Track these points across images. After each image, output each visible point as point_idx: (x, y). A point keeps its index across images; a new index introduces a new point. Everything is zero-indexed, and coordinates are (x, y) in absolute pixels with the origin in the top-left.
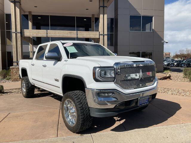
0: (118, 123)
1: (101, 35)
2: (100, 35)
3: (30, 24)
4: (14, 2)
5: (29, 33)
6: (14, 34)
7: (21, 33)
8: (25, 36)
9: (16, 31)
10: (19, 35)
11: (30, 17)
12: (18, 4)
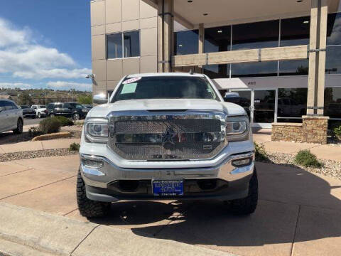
0: (165, 222)
1: (312, 51)
2: (308, 52)
3: (201, 44)
4: (162, 14)
5: (180, 60)
6: (161, 65)
7: (171, 62)
8: (176, 66)
9: (163, 59)
10: (167, 65)
11: (201, 33)
12: (167, 17)
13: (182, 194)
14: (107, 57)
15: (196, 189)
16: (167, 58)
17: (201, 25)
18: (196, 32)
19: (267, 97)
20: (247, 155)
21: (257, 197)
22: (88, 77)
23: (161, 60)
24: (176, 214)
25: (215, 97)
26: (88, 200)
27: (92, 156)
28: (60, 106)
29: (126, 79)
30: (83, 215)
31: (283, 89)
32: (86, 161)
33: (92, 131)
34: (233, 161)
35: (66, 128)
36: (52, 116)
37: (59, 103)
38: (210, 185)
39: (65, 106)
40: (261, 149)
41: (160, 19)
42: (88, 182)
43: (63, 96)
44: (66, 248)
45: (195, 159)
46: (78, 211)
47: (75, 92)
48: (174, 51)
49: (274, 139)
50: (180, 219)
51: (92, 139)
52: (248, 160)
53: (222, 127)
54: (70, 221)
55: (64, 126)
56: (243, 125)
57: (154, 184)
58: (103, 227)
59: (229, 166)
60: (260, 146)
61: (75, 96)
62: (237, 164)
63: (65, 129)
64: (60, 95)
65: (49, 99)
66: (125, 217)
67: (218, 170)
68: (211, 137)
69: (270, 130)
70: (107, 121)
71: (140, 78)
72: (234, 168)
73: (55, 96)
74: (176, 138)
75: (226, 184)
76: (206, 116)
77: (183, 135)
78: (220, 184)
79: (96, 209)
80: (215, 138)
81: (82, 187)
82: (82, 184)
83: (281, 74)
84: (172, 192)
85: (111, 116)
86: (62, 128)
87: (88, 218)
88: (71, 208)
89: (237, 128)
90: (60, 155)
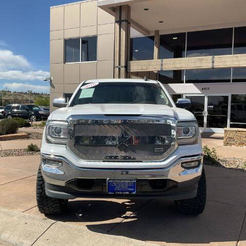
0: (118, 220)
3: (156, 50)
4: (119, 22)
5: (136, 66)
6: (117, 70)
7: (127, 67)
8: (131, 71)
9: (119, 64)
10: (123, 70)
11: (157, 39)
12: (124, 23)
13: (134, 193)
14: (65, 61)
15: (148, 189)
16: (123, 64)
17: (157, 32)
18: (152, 38)
19: (220, 103)
20: (196, 158)
21: (205, 198)
22: (45, 80)
23: (118, 65)
24: (128, 213)
25: (167, 103)
26: (47, 197)
27: (52, 156)
28: (17, 108)
29: (84, 84)
30: (42, 212)
31: (237, 95)
32: (46, 160)
33: (53, 133)
34: (182, 163)
35: (23, 129)
36: (10, 117)
37: (16, 105)
38: (161, 185)
39: (23, 108)
40: (213, 153)
41: (117, 25)
42: (47, 180)
43: (20, 98)
44: (25, 242)
45: (147, 160)
46: (37, 208)
47: (31, 94)
48: (130, 56)
49: (226, 144)
50: (132, 217)
51: (53, 140)
52: (197, 163)
53: (172, 131)
54: (30, 217)
55: (21, 127)
56: (192, 130)
57: (109, 183)
58: (60, 223)
59: (179, 168)
60: (211, 150)
61: (32, 98)
62: (187, 166)
63: (22, 131)
64: (18, 97)
65: (6, 100)
66: (81, 215)
67: (169, 171)
68: (163, 140)
69: (223, 135)
70: (67, 124)
71: (97, 84)
72: (183, 169)
73: (12, 98)
74: (130, 140)
75: (175, 184)
76: (158, 121)
77: (137, 138)
78: (170, 185)
79: (54, 206)
80: (167, 142)
81: (41, 185)
82: (41, 182)
83: (234, 81)
84: (125, 191)
85: (71, 119)
86: (20, 129)
87: (46, 215)
88: (29, 206)
89: (186, 132)
90: (18, 155)
